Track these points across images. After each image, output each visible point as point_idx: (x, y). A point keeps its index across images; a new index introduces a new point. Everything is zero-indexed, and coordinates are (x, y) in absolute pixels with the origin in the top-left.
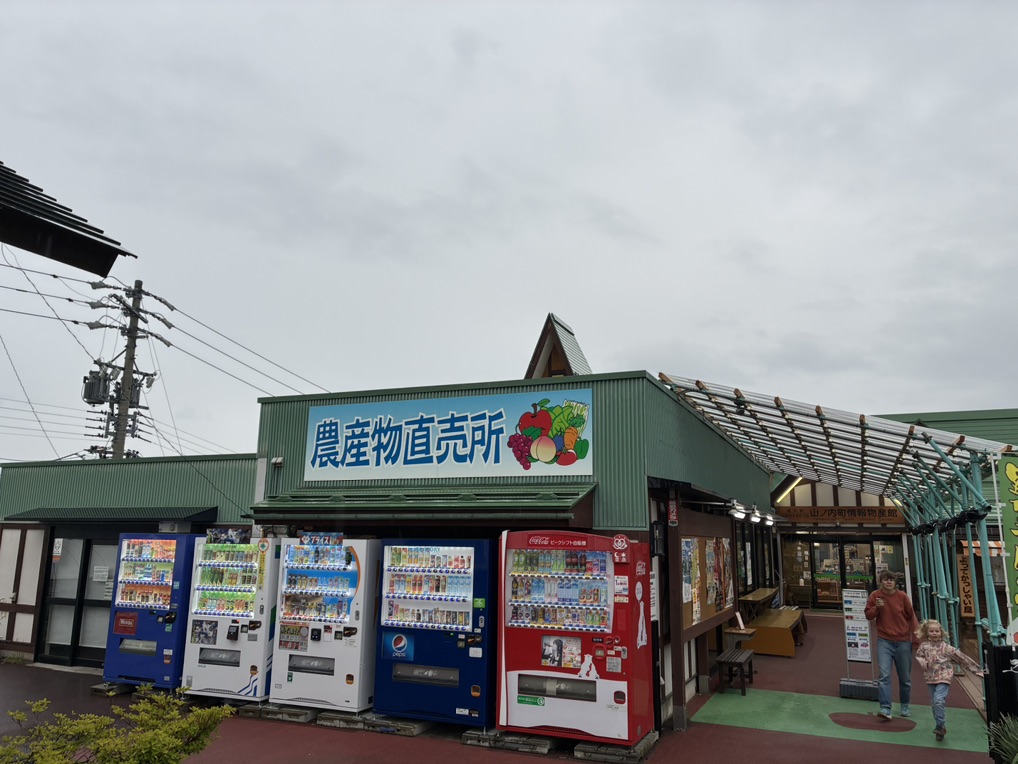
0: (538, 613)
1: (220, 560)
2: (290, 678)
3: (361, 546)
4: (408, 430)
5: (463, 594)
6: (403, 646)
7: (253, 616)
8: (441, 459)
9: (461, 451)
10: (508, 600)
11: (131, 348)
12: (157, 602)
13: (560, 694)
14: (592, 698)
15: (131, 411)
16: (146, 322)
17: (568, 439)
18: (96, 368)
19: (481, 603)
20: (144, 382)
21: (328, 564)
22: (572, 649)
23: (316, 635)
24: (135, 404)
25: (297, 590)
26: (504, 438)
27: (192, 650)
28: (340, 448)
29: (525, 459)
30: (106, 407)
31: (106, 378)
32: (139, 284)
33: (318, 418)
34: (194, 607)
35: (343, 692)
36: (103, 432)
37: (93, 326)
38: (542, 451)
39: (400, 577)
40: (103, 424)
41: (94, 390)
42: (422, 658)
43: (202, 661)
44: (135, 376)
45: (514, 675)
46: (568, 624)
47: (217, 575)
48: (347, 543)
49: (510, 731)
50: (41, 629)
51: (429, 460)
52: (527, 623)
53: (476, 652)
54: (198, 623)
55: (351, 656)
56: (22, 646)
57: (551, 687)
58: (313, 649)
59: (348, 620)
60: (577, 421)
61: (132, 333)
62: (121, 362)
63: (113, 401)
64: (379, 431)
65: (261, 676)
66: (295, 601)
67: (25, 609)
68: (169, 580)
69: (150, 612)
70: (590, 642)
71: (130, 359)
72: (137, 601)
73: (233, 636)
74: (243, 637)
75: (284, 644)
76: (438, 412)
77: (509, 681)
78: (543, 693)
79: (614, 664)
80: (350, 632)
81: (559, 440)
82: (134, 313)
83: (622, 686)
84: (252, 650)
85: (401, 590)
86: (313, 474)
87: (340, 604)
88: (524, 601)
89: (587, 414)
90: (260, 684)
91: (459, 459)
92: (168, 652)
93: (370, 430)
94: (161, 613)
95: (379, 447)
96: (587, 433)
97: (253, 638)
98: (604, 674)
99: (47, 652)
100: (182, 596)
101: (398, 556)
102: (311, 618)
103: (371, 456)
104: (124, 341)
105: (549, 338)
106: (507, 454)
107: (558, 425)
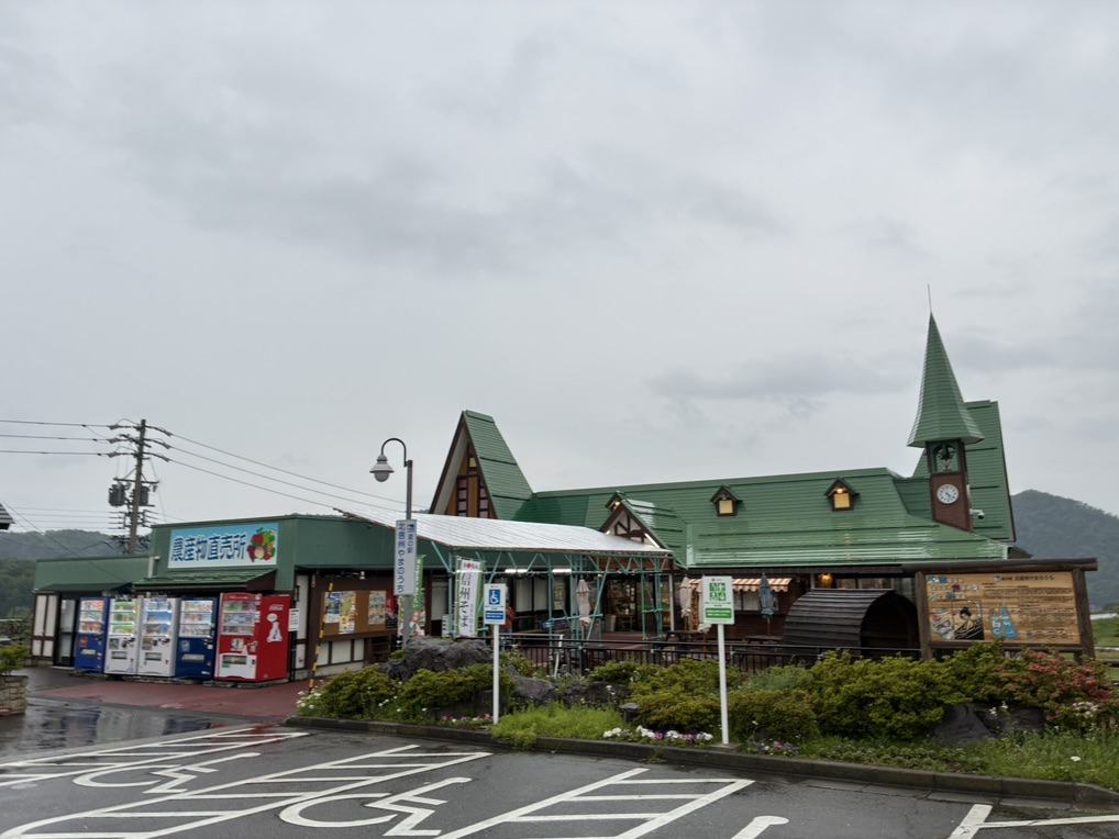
0: (233, 628)
1: (121, 610)
2: (145, 663)
3: (173, 601)
4: (210, 542)
5: (208, 622)
6: (186, 646)
7: (132, 635)
8: (222, 557)
9: (230, 553)
10: (223, 624)
11: (139, 466)
12: (96, 631)
13: (236, 663)
14: (244, 663)
15: (141, 509)
16: (149, 447)
17: (269, 547)
18: (115, 483)
19: (213, 625)
20: (151, 488)
21: (162, 610)
22: (241, 642)
23: (155, 643)
24: (144, 503)
25: (150, 622)
26: (246, 546)
27: (109, 652)
28: (183, 551)
29: (253, 557)
30: (124, 508)
31: (123, 489)
32: (143, 422)
33: (176, 535)
34: (110, 633)
35: (164, 668)
36: (121, 526)
37: (111, 455)
38: (259, 553)
39: (187, 615)
40: (121, 520)
41: (116, 497)
42: (192, 651)
43: (114, 658)
44: (144, 485)
45: (221, 655)
46: (241, 633)
47: (119, 617)
48: (169, 600)
49: (219, 679)
50: (56, 648)
51: (216, 558)
52: (228, 633)
53: (210, 647)
54: (112, 640)
55: (167, 652)
56: (47, 658)
57: (233, 660)
58: (155, 650)
59: (167, 636)
60: (272, 539)
61: (139, 456)
62: (133, 477)
63: (129, 504)
64: (199, 543)
65: (134, 663)
66: (150, 629)
67: (49, 638)
68: (100, 621)
69: (92, 636)
70: (247, 639)
71: (139, 474)
72: (88, 631)
73: (124, 646)
74: (128, 645)
75: (144, 648)
76: (222, 533)
77: (220, 658)
78: (230, 663)
79: (253, 649)
80: (168, 641)
81: (265, 548)
82: (141, 442)
83: (254, 657)
84: (131, 651)
85: (188, 621)
86: (173, 564)
87: (165, 628)
88: (227, 624)
89: (276, 535)
90: (134, 667)
91: (229, 557)
92: (100, 654)
93: (195, 542)
94: (97, 636)
95: (199, 551)
96: (275, 545)
97: (132, 646)
98: (251, 653)
99: (60, 661)
100: (105, 627)
101: (187, 605)
102: (154, 636)
103: (195, 556)
104: (134, 461)
105: (463, 430)
106: (247, 554)
107: (266, 540)
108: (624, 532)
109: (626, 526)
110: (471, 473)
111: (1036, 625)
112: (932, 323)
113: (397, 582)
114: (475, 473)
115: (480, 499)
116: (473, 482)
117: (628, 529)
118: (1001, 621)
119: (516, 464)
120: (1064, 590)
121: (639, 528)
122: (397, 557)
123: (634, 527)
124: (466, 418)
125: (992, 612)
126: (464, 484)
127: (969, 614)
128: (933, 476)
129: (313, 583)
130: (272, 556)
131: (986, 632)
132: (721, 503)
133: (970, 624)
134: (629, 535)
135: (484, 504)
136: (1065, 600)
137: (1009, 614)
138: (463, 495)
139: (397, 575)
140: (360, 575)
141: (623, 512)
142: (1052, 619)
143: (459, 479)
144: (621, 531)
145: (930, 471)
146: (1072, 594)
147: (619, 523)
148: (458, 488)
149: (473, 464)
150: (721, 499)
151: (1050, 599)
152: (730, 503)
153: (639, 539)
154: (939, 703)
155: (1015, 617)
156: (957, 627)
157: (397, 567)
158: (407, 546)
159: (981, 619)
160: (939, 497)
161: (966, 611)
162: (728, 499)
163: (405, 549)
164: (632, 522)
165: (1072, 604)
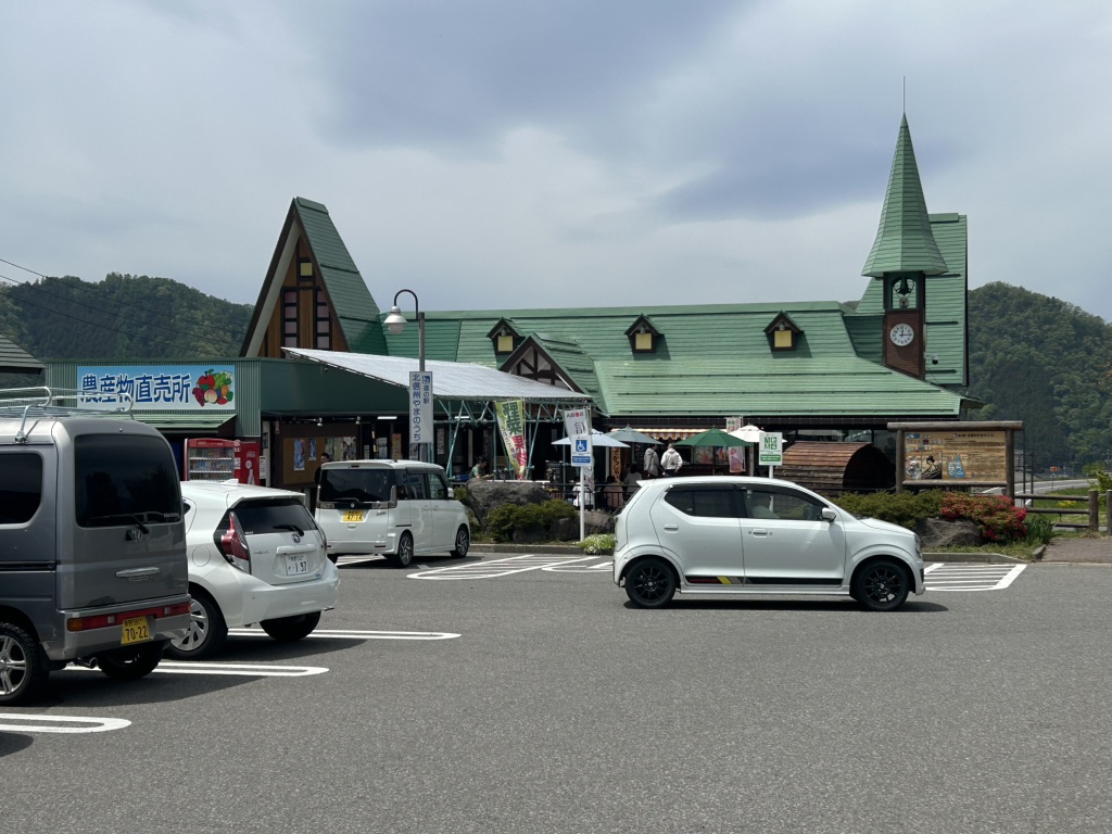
4: (137, 382)
8: (157, 399)
9: (167, 396)
10: (189, 471)
17: (224, 391)
26: (190, 389)
28: (98, 391)
29: (202, 401)
33: (83, 373)
38: (210, 397)
51: (150, 400)
60: (228, 382)
64: (120, 382)
76: (154, 374)
81: (219, 392)
88: (195, 471)
89: (232, 378)
91: (167, 400)
93: (115, 381)
95: (121, 392)
96: (232, 388)
103: (117, 396)
105: (294, 225)
106: (192, 398)
107: (218, 383)
108: (530, 372)
109: (532, 364)
110: (302, 284)
111: (979, 469)
112: (905, 128)
113: (413, 431)
114: (308, 284)
115: (317, 319)
116: (306, 297)
117: (534, 369)
118: (955, 466)
119: (358, 273)
120: (999, 444)
121: (549, 368)
122: (412, 407)
123: (543, 366)
124: (299, 208)
125: (949, 460)
126: (292, 298)
127: (933, 461)
128: (887, 313)
129: (277, 429)
130: (230, 400)
131: (944, 473)
132: (638, 336)
133: (933, 468)
134: (536, 375)
135: (323, 327)
136: (999, 451)
137: (960, 460)
138: (291, 312)
139: (412, 425)
140: (355, 421)
141: (531, 348)
142: (989, 464)
143: (285, 290)
144: (526, 370)
145: (885, 307)
146: (1004, 447)
147: (524, 361)
148: (283, 304)
149: (306, 269)
150: (639, 332)
151: (990, 450)
152: (649, 337)
153: (549, 381)
154: (912, 518)
155: (965, 463)
156: (923, 470)
157: (412, 416)
158: (422, 397)
159: (941, 465)
160: (892, 338)
161: (931, 459)
162: (647, 332)
163: (422, 400)
164: (540, 359)
165: (1003, 454)
